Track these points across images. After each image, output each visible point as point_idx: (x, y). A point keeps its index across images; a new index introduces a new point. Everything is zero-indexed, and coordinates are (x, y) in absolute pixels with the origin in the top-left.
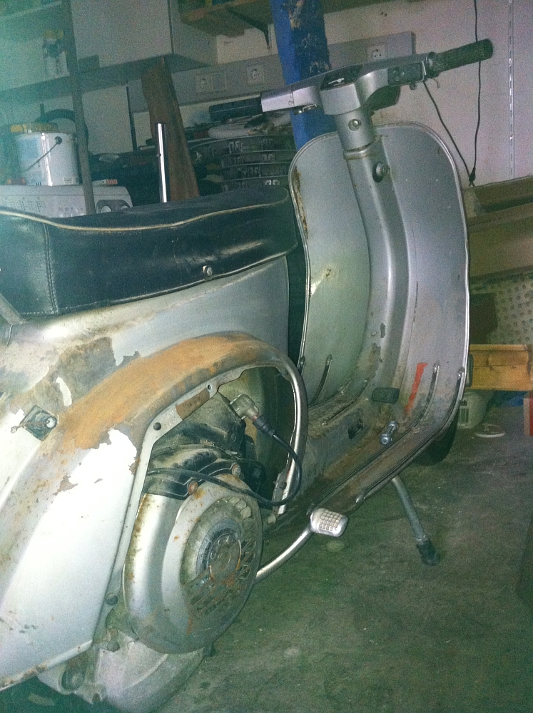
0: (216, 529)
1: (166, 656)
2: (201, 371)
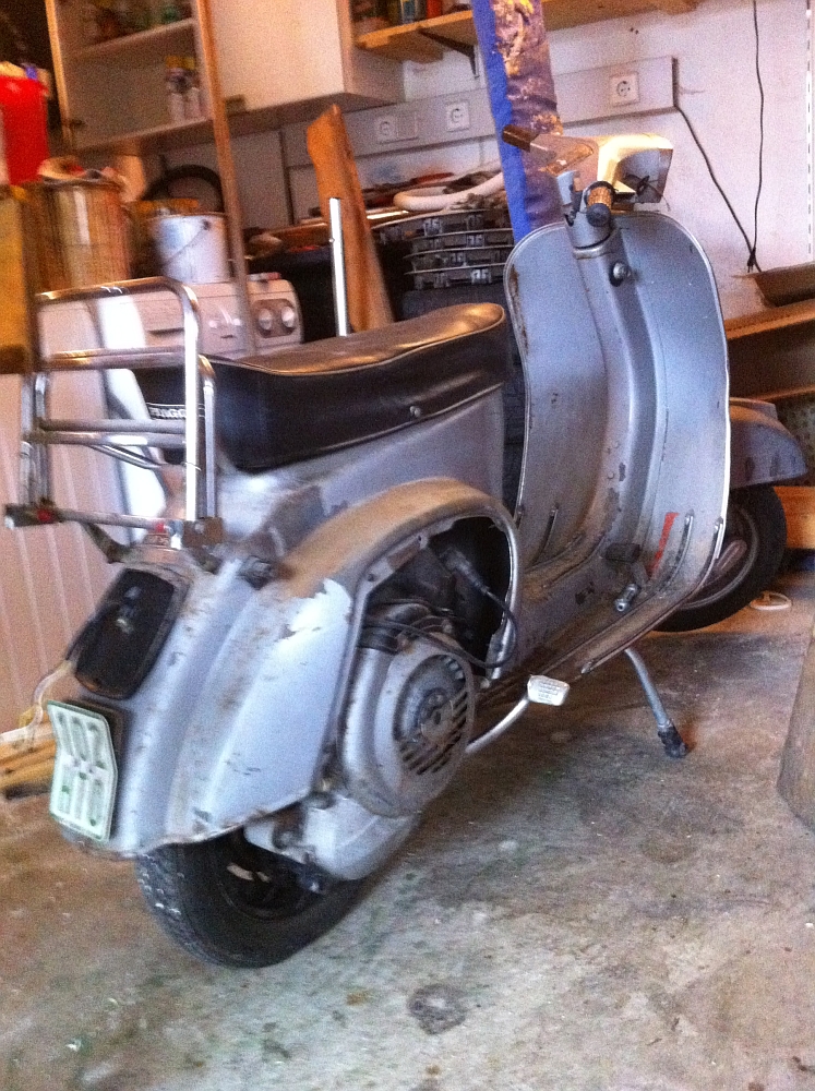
0: (428, 687)
1: (376, 818)
2: (412, 522)
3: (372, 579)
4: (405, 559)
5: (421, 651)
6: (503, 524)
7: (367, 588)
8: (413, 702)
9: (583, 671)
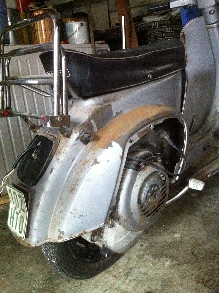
0: (151, 184)
1: (130, 232)
2: (147, 119)
3: (131, 141)
4: (144, 134)
5: (149, 170)
6: (182, 121)
7: (129, 145)
8: (146, 190)
9: (208, 176)
